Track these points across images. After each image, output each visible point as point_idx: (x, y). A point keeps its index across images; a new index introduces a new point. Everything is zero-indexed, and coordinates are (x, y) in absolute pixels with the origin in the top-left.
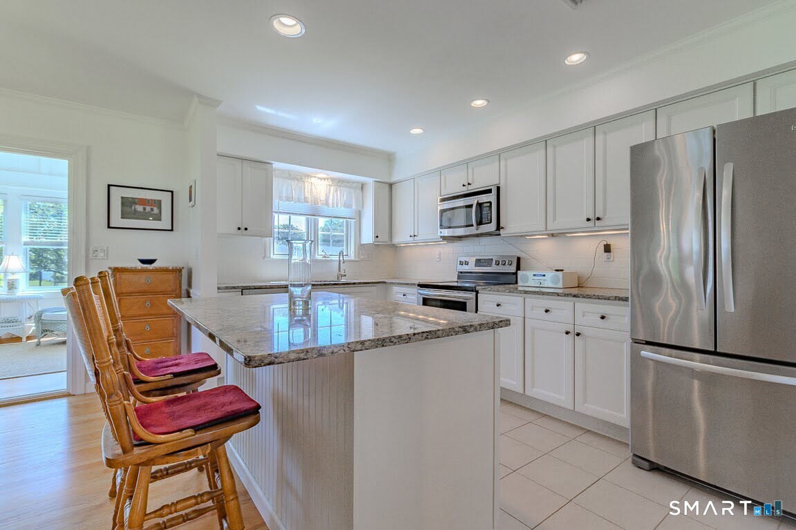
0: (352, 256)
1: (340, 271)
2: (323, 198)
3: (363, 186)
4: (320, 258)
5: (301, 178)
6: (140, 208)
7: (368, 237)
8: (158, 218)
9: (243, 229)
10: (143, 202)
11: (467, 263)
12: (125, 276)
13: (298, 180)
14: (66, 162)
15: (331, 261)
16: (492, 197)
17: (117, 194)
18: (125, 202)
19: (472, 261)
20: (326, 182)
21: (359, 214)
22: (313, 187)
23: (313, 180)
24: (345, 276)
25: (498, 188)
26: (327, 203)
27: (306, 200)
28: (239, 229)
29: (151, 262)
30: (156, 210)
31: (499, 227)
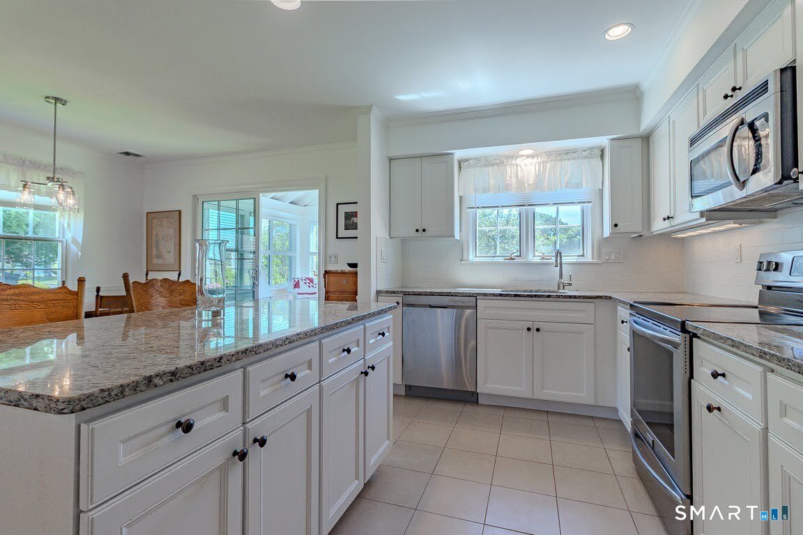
0: (590, 256)
1: (561, 277)
2: (531, 181)
3: (603, 152)
4: (536, 259)
5: (502, 162)
9: (421, 230)
12: (332, 279)
13: (498, 165)
17: (342, 211)
18: (347, 216)
20: (539, 159)
21: (601, 195)
22: (519, 168)
23: (518, 161)
24: (570, 285)
26: (538, 187)
27: (507, 187)
28: (417, 230)
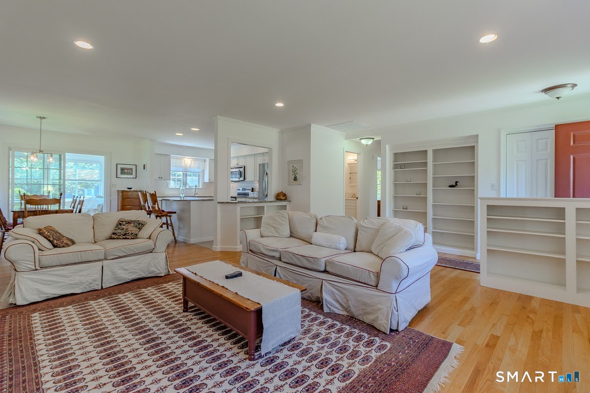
0: (201, 187)
1: (195, 192)
2: (189, 165)
3: (205, 161)
4: (188, 187)
5: (181, 159)
6: (126, 171)
7: (207, 180)
8: (132, 174)
9: (161, 178)
10: (127, 169)
11: (240, 190)
12: (125, 193)
13: (179, 160)
14: (103, 157)
15: (192, 188)
16: (242, 170)
17: (119, 167)
18: (122, 170)
19: (241, 190)
20: (190, 160)
21: (204, 171)
22: (185, 162)
23: (185, 160)
24: (197, 194)
25: (244, 167)
26: (190, 167)
27: (182, 167)
28: (159, 178)
29: (130, 188)
30: (131, 172)
31: (244, 179)
